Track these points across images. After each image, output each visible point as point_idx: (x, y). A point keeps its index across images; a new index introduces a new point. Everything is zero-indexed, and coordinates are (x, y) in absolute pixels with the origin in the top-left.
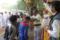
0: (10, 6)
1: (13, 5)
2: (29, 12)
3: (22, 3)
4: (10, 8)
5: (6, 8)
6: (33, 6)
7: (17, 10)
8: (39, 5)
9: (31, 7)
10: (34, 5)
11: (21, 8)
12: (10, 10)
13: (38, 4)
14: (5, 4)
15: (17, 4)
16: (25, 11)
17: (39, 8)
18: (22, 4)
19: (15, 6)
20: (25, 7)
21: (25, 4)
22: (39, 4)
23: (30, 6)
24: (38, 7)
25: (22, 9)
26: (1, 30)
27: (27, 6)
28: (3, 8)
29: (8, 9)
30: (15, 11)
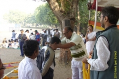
0: (24, 17)
1: (31, 15)
3: (47, 11)
4: (25, 21)
5: (16, 22)
6: (69, 16)
7: (37, 25)
8: (80, 14)
9: (66, 19)
10: (72, 15)
11: (45, 20)
12: (24, 25)
13: (78, 13)
14: (14, 14)
15: (38, 13)
16: (54, 26)
18: (48, 13)
19: (33, 17)
21: (53, 13)
22: (82, 12)
24: (79, 17)
25: (48, 23)
26: (8, 65)
27: (57, 17)
28: (11, 22)
29: (20, 22)
30: (35, 26)
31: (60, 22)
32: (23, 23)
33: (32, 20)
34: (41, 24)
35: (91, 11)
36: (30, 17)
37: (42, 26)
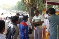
0: (11, 7)
1: (14, 6)
2: (29, 13)
3: (22, 4)
4: (11, 9)
5: (6, 9)
6: (33, 6)
7: (17, 11)
8: (38, 6)
9: (31, 8)
11: (21, 9)
13: (38, 5)
14: (5, 5)
15: (17, 5)
17: (38, 9)
18: (23, 5)
19: (15, 7)
20: (25, 8)
21: (25, 5)
23: (30, 6)
24: (38, 7)
27: (27, 7)
28: (4, 9)
31: (28, 9)
32: (10, 10)
33: (15, 8)
34: (19, 11)
35: (44, 4)
36: (14, 7)
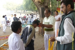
0: (16, 6)
3: (30, 2)
4: (17, 9)
5: (11, 9)
6: (44, 5)
8: (51, 4)
9: (42, 7)
10: (46, 4)
11: (29, 8)
12: (16, 11)
14: (9, 4)
15: (24, 3)
16: (35, 12)
18: (31, 3)
19: (22, 6)
20: (35, 7)
21: (34, 3)
22: (52, 2)
23: (41, 5)
25: (31, 9)
27: (37, 6)
28: (8, 9)
29: (14, 10)
30: (23, 12)
31: (38, 9)
32: (16, 10)
34: (27, 11)
35: (58, 2)
36: (20, 6)
37: (28, 12)
